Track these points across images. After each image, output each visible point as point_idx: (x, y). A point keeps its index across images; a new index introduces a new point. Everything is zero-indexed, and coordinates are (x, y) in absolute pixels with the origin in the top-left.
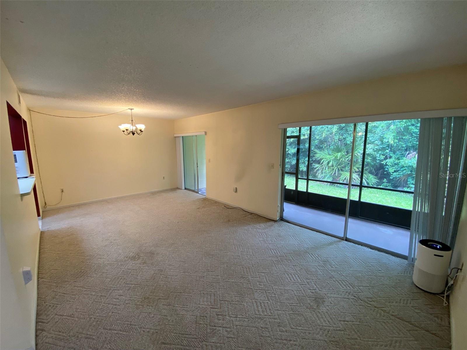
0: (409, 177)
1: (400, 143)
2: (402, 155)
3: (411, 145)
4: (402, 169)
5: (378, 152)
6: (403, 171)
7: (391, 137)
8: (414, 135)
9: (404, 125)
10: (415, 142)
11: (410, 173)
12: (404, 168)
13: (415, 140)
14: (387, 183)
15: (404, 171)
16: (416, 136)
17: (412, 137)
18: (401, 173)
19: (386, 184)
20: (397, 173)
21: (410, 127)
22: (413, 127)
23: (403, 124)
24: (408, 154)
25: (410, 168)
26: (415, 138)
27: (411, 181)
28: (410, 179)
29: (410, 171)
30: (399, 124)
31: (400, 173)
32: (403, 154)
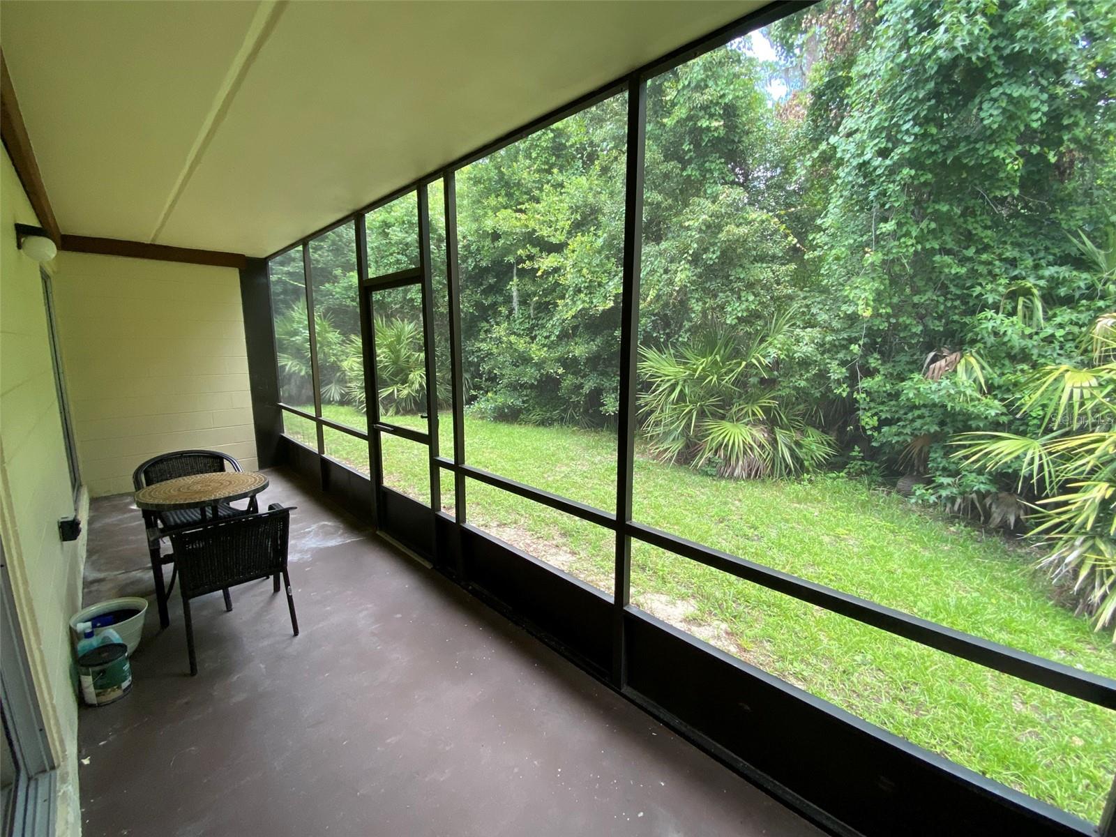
0: (935, 445)
1: (901, 320)
2: (914, 366)
3: (941, 329)
4: (910, 416)
5: (837, 352)
6: (913, 421)
7: (867, 294)
8: (953, 289)
9: (912, 250)
10: (956, 318)
11: (938, 429)
12: (917, 413)
13: (955, 307)
14: (863, 459)
15: (918, 423)
16: (958, 292)
17: (946, 299)
18: (908, 430)
19: (860, 463)
20: (894, 429)
21: (937, 258)
22: (947, 259)
23: (909, 243)
24: (934, 360)
25: (938, 411)
26: (957, 303)
27: (939, 460)
28: (936, 452)
29: (937, 421)
30: (897, 243)
31: (904, 427)
32: (914, 362)
